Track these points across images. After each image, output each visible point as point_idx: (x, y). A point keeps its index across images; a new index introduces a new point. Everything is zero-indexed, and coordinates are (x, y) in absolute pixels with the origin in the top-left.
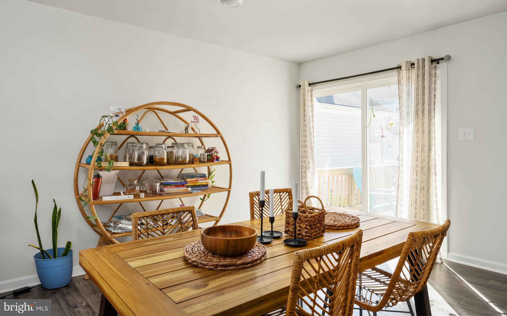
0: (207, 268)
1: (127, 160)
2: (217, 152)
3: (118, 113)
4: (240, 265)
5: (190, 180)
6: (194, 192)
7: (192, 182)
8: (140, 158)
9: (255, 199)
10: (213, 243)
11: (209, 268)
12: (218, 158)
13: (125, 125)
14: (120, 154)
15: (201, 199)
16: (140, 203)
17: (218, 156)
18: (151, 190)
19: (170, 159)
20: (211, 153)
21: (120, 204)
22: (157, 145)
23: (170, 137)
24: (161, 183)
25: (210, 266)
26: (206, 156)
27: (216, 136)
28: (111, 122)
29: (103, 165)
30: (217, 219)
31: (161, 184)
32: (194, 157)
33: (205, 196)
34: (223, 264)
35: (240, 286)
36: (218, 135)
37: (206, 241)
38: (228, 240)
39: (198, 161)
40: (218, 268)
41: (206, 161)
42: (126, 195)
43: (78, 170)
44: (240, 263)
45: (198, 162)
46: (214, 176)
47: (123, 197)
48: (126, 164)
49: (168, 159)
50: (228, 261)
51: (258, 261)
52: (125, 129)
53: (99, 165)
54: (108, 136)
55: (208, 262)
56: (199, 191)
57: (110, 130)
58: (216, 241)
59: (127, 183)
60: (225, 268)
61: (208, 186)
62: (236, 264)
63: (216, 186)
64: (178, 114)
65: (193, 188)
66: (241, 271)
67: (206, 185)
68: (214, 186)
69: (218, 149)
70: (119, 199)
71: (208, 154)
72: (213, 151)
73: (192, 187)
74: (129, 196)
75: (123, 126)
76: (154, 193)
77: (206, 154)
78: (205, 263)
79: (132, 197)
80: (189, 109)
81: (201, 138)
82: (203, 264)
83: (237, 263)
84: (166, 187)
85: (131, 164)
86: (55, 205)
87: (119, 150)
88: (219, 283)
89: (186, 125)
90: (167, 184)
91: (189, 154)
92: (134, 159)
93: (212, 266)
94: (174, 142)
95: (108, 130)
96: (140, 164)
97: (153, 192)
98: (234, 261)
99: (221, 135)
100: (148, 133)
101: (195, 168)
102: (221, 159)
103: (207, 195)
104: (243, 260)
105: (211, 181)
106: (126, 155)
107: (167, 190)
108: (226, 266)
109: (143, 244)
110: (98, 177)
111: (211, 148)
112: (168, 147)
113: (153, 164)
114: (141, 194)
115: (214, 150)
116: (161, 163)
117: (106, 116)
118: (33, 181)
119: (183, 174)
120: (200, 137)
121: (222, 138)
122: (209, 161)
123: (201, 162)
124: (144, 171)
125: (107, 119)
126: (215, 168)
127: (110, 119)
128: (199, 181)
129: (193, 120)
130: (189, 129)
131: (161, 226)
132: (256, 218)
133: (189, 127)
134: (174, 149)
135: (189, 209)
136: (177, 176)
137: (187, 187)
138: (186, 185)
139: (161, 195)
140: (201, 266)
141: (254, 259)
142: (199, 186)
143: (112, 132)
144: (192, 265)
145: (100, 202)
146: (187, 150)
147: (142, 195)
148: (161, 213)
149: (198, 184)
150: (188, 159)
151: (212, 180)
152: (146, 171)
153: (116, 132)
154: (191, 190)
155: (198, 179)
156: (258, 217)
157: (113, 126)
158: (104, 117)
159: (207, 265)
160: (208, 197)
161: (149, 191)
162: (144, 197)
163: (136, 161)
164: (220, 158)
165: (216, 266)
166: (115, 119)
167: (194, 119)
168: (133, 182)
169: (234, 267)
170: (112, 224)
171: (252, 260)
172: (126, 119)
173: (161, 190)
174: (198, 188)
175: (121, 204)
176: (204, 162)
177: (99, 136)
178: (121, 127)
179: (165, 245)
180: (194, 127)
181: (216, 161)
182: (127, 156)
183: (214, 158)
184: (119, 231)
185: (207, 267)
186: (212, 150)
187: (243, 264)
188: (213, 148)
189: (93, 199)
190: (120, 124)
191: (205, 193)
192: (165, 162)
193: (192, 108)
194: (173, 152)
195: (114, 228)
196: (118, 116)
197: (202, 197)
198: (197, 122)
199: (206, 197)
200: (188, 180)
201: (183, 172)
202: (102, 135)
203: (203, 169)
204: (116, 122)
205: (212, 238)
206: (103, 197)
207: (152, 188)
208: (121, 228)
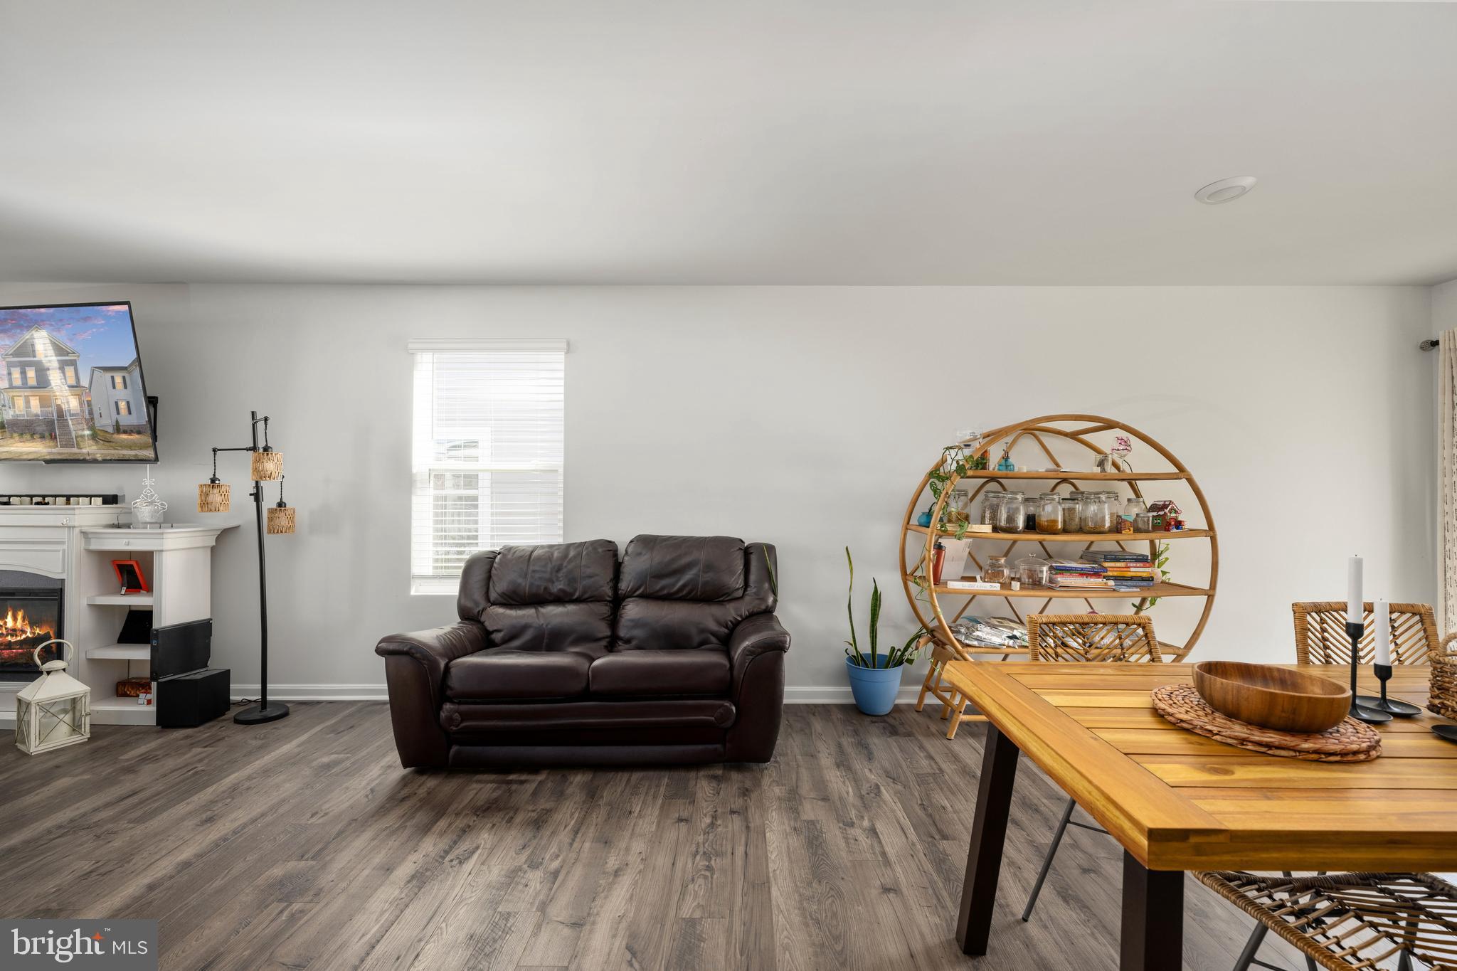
0: (1216, 741)
1: (987, 521)
2: (1175, 511)
3: (970, 440)
4: (1308, 752)
5: (1112, 564)
6: (1123, 589)
7: (1115, 569)
8: (1011, 519)
9: (1309, 618)
10: (1230, 693)
11: (1224, 741)
12: (1179, 524)
13: (985, 461)
14: (974, 509)
15: (1134, 605)
16: (1006, 598)
17: (1180, 519)
18: (1029, 578)
19: (1067, 523)
20: (1161, 513)
21: (972, 596)
22: (1043, 496)
23: (1064, 480)
24: (1051, 566)
25: (1226, 737)
26: (1151, 518)
27: (1175, 477)
28: (960, 457)
29: (949, 528)
30: (1180, 652)
31: (1051, 568)
32: (1122, 519)
33: (1144, 600)
34: (1262, 742)
35: (1324, 795)
36: (1182, 475)
37: (1210, 687)
38: (1271, 693)
39: (1132, 529)
40: (1247, 745)
41: (1150, 529)
42: (985, 581)
43: (905, 535)
44: (1308, 748)
45: (1132, 532)
46: (1165, 562)
47: (979, 586)
48: (987, 529)
49: (1064, 522)
50: (1272, 737)
51: (1362, 757)
52: (984, 468)
53: (943, 529)
54: (957, 480)
55: (1220, 729)
56: (1135, 590)
57: (961, 470)
58: (1238, 691)
59: (986, 562)
60: (1266, 749)
61: (1153, 580)
62: (1298, 748)
63: (1171, 581)
64: (1084, 437)
65: (1119, 582)
66: (1314, 765)
67: (1151, 579)
68: (1167, 581)
69: (1178, 504)
70: (976, 588)
71: (1155, 514)
72: (1167, 508)
73: (1116, 578)
74: (991, 584)
75: (981, 463)
76: (1036, 584)
77: (1151, 514)
78: (1215, 730)
79: (997, 587)
80: (1109, 425)
81: (1134, 482)
82: (1206, 730)
83: (1300, 746)
84: (1060, 574)
85: (995, 529)
86: (876, 588)
87: (971, 502)
88: (1259, 776)
89: (1099, 457)
90: (1063, 570)
91: (1111, 514)
92: (1000, 522)
93: (1230, 738)
94: (1074, 490)
95: (956, 470)
96: (1011, 530)
97: (1033, 581)
98: (1289, 740)
99: (1190, 475)
100: (1024, 473)
101: (1120, 542)
102: (1187, 525)
103: (1150, 599)
104: (1315, 743)
105: (1159, 570)
106: (984, 512)
107: (1062, 580)
108: (1269, 746)
109: (1055, 670)
110: (939, 548)
111: (1162, 503)
112: (1063, 499)
113: (1035, 529)
114: (1013, 583)
115: (1170, 507)
116: (1050, 530)
117: (951, 448)
118: (847, 548)
119: (1096, 553)
120: (1131, 481)
121: (1191, 481)
122: (1156, 528)
123: (1138, 530)
124: (1015, 542)
125: (953, 452)
126: (1168, 545)
127: (960, 452)
128: (1132, 569)
129: (1117, 446)
130: (1108, 465)
131: (1051, 647)
132: (1313, 663)
133: (1108, 462)
134: (1077, 503)
135: (1139, 621)
136: (1080, 555)
137: (1108, 578)
138: (1105, 574)
139: (1050, 588)
140: (1200, 733)
141: (1348, 747)
142: (1132, 579)
143: (965, 473)
144: (1178, 726)
145: (944, 589)
146: (1106, 505)
147: (1016, 585)
148: (1081, 621)
149: (1129, 574)
150: (1107, 524)
151: (1164, 568)
152: (1019, 542)
153: (970, 473)
154: (1115, 585)
155: (1129, 565)
156: (1320, 660)
157: (965, 464)
158: (948, 448)
159: (1216, 734)
160: (1152, 603)
161: (1027, 580)
162: (1018, 589)
163: (1003, 523)
164: (1186, 523)
165: (1243, 741)
166: (967, 452)
167: (1120, 443)
168: (997, 560)
169: (1292, 753)
170: (963, 630)
171: (1343, 749)
172: (986, 452)
173: (1051, 581)
174: (1130, 583)
175: (974, 597)
176: (1147, 531)
177: (943, 481)
178: (977, 464)
179: (1102, 680)
180: (1119, 462)
181: (1175, 530)
182: (987, 515)
183: (1170, 524)
184: (976, 643)
185: (1218, 738)
186: (1165, 506)
187: (1316, 752)
188: (1165, 501)
189: (934, 584)
190: (977, 460)
191: (1145, 594)
192: (1060, 527)
193: (1118, 423)
194: (1074, 509)
195: (967, 637)
196: (969, 445)
197: (1137, 601)
198: (1126, 449)
199: (1147, 604)
200: (1106, 564)
201: (1093, 548)
202: (947, 479)
203: (1141, 546)
204: (971, 457)
205: (1228, 684)
206: (948, 582)
207: (1032, 574)
208: (978, 639)
